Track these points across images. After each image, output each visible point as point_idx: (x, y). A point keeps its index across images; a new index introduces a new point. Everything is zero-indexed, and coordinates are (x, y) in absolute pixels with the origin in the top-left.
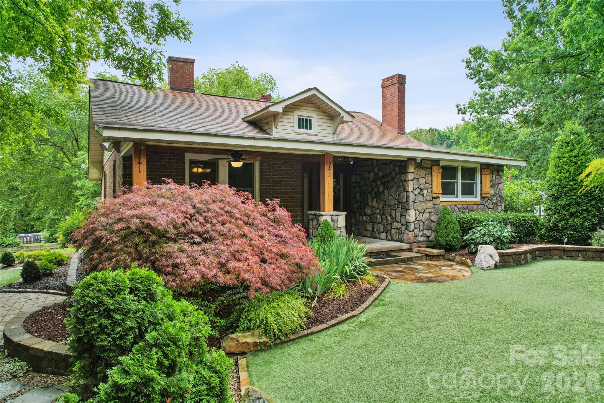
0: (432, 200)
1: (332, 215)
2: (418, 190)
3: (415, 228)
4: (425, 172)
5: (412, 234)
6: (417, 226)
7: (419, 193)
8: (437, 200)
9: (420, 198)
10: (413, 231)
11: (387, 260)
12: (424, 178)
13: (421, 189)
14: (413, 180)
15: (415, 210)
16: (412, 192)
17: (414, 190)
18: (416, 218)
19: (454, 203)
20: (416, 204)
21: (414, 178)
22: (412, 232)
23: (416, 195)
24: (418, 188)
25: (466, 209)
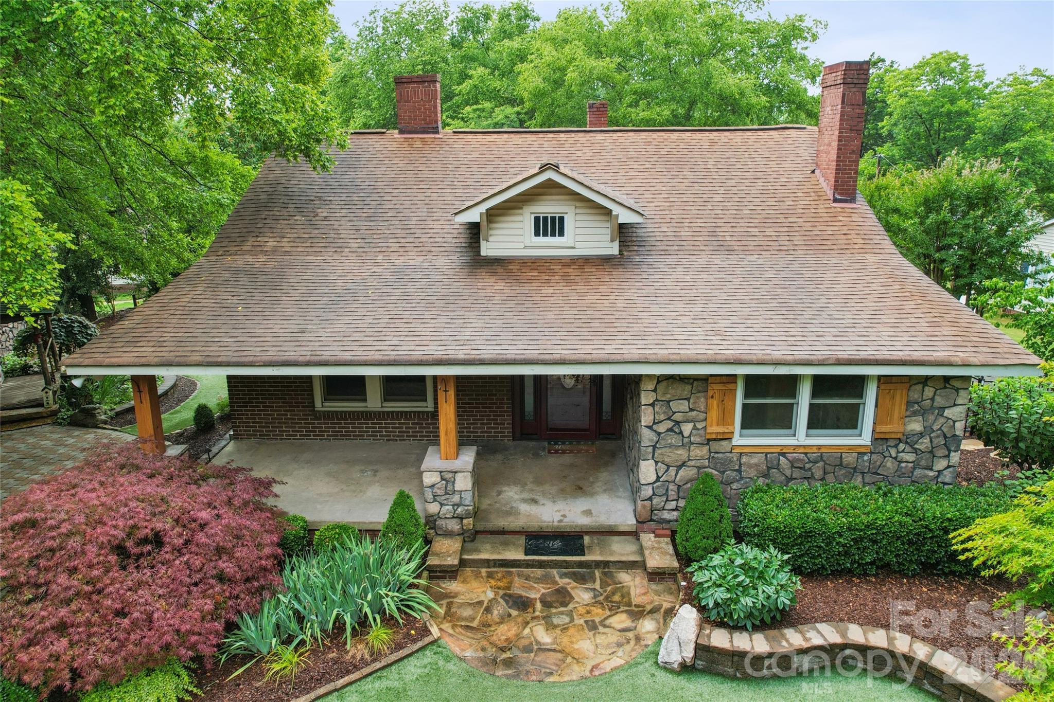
0: (708, 444)
1: (441, 472)
2: (669, 424)
3: (654, 494)
4: (690, 387)
5: (644, 506)
6: (662, 491)
7: (671, 430)
8: (724, 443)
9: (674, 440)
10: (650, 499)
11: (544, 561)
12: (688, 399)
13: (677, 423)
14: (653, 405)
15: (656, 462)
16: (650, 427)
17: (654, 423)
18: (658, 478)
19: (778, 450)
20: (658, 452)
21: (657, 400)
22: (648, 503)
23: (659, 434)
24: (669, 419)
25: (816, 462)
